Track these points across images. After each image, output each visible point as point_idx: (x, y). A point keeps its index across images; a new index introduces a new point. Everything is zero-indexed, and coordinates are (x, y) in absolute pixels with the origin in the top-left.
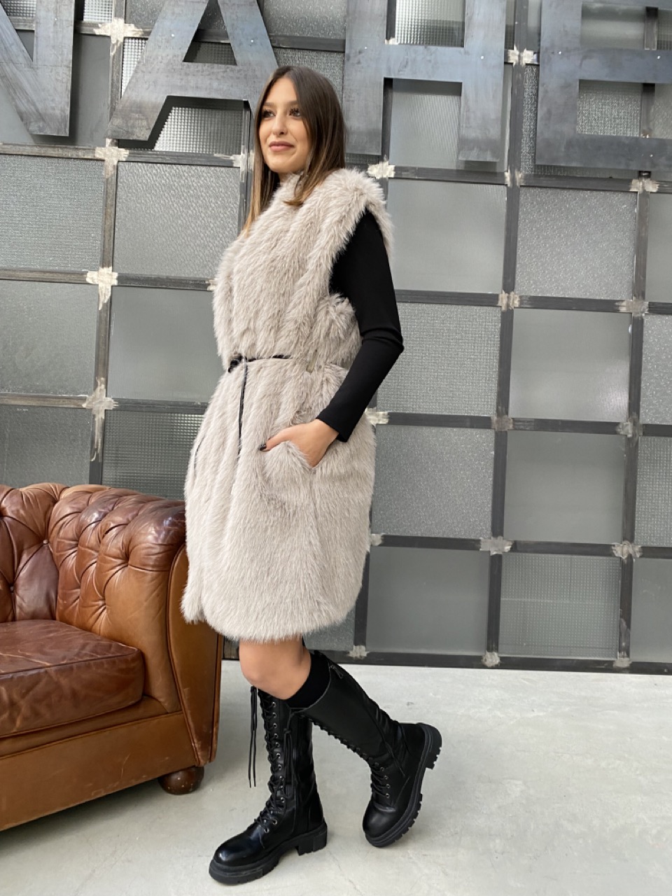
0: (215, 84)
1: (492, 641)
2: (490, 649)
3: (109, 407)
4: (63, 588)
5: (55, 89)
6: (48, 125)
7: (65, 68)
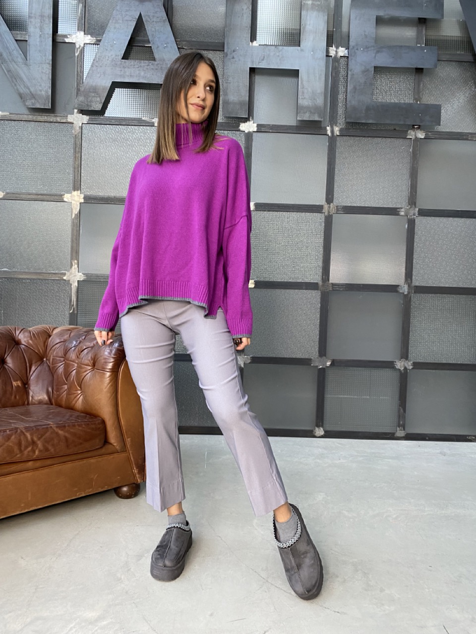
0: (142, 73)
1: (320, 420)
2: (318, 426)
3: (80, 279)
4: (57, 386)
5: (42, 78)
6: (38, 101)
7: (48, 65)
